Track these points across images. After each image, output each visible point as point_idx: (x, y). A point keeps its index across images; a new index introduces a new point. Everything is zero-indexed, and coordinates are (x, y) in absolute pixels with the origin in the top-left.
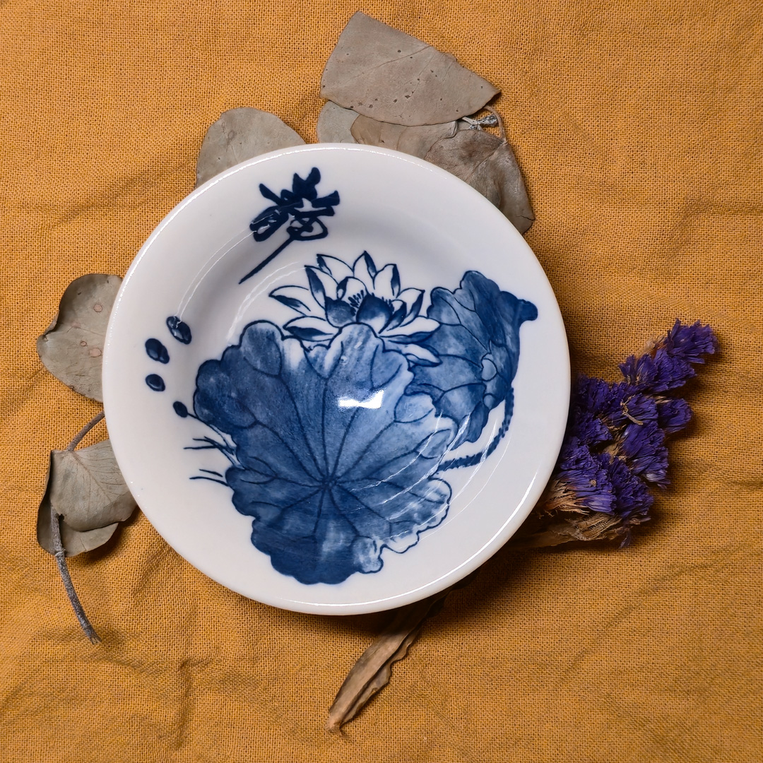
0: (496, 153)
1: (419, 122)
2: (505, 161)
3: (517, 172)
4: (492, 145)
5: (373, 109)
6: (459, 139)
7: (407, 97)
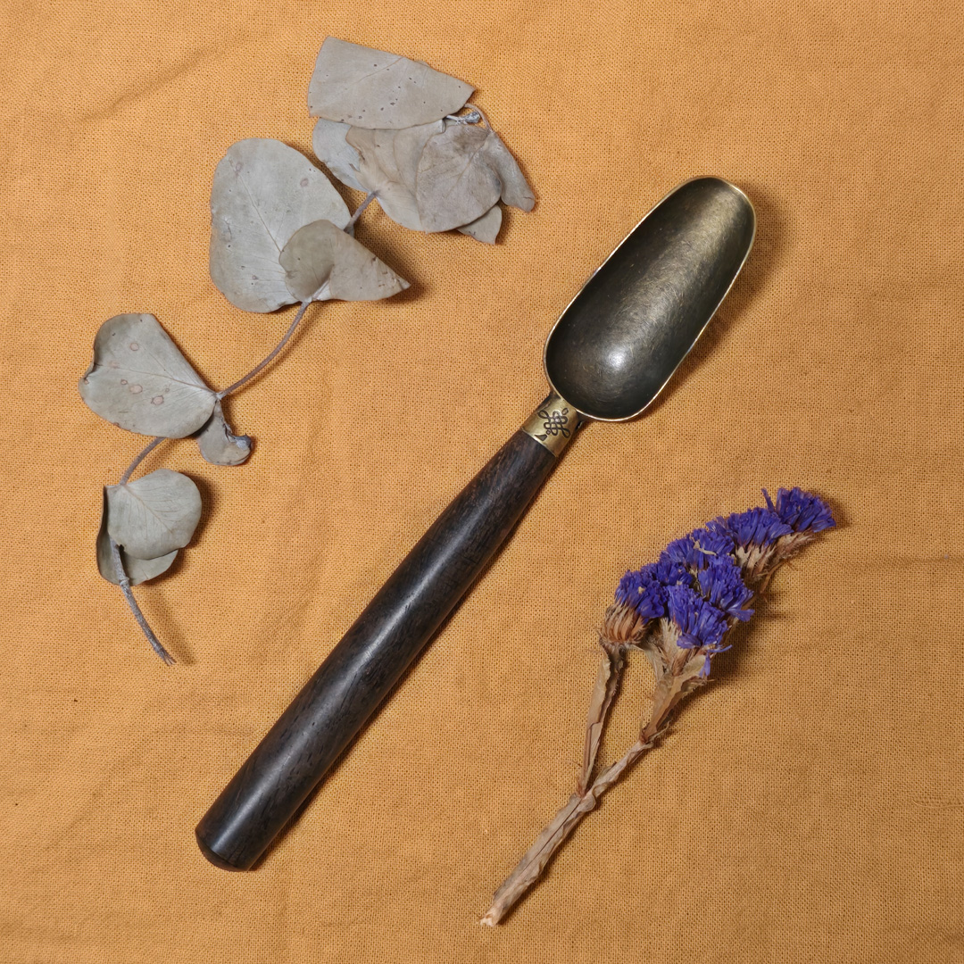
0: (486, 143)
1: (410, 125)
2: (496, 149)
3: (510, 157)
4: (482, 136)
5: (363, 119)
6: (450, 133)
7: (392, 104)
